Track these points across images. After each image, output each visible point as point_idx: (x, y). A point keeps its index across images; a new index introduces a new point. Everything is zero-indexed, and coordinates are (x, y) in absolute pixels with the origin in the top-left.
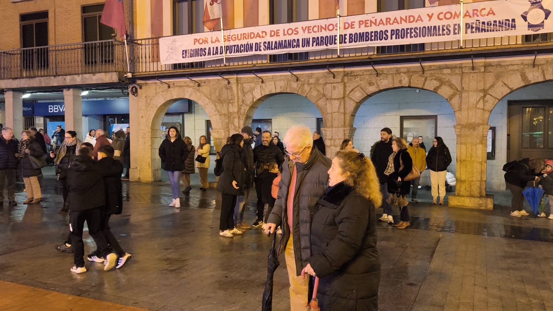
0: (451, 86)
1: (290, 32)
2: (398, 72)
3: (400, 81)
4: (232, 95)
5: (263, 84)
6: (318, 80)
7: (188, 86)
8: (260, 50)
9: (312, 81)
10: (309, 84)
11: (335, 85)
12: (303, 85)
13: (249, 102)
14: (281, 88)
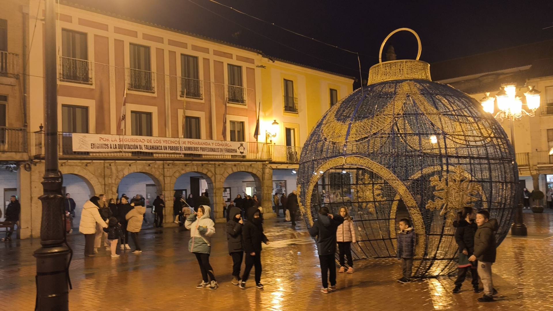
0: (211, 172)
1: (157, 142)
2: (193, 164)
3: (194, 169)
4: (111, 172)
5: (129, 167)
6: (159, 166)
7: (76, 165)
8: (142, 149)
9: (156, 166)
10: (155, 168)
11: (168, 169)
12: (152, 168)
13: (121, 177)
14: (140, 169)
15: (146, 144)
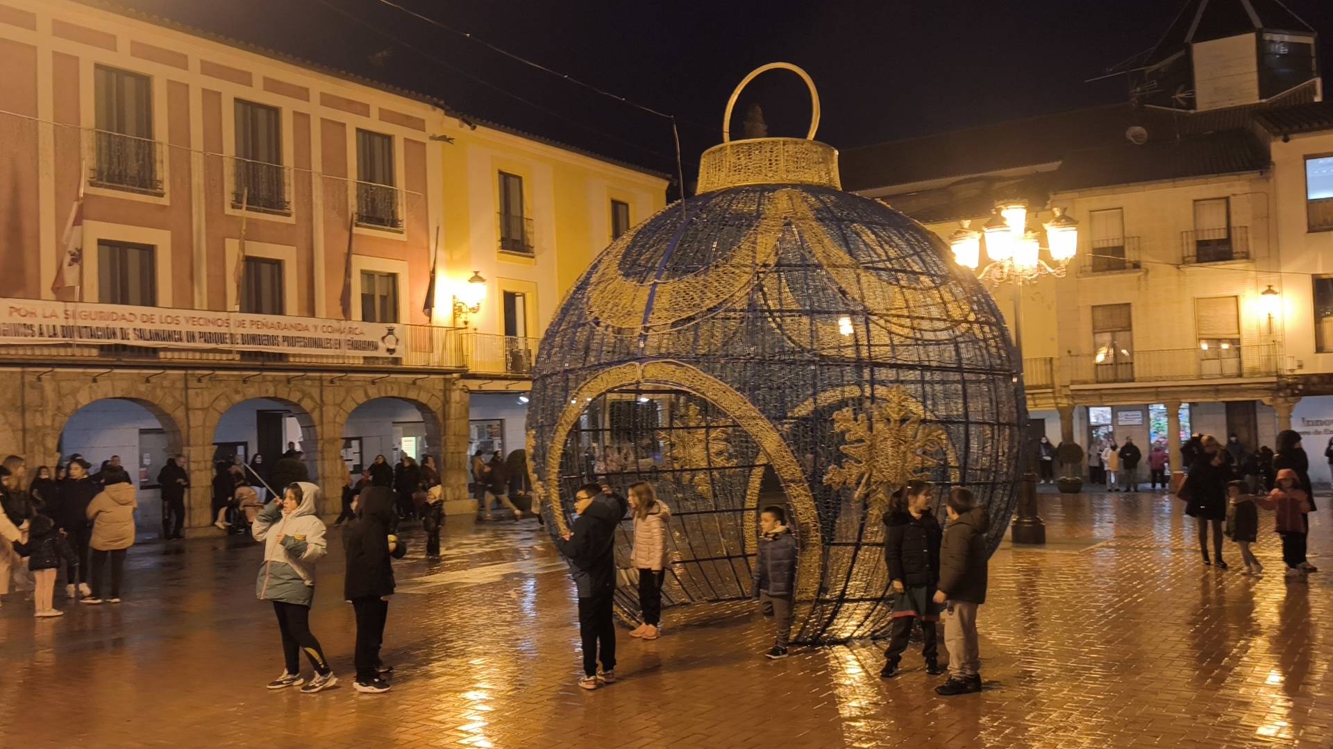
0: (312, 398)
1: (169, 320)
2: (264, 380)
3: (267, 391)
4: (43, 397)
5: (93, 384)
6: (174, 382)
8: (128, 339)
9: (166, 383)
10: (162, 388)
11: (199, 391)
12: (154, 388)
13: (68, 410)
14: (122, 390)
15: (139, 325)
